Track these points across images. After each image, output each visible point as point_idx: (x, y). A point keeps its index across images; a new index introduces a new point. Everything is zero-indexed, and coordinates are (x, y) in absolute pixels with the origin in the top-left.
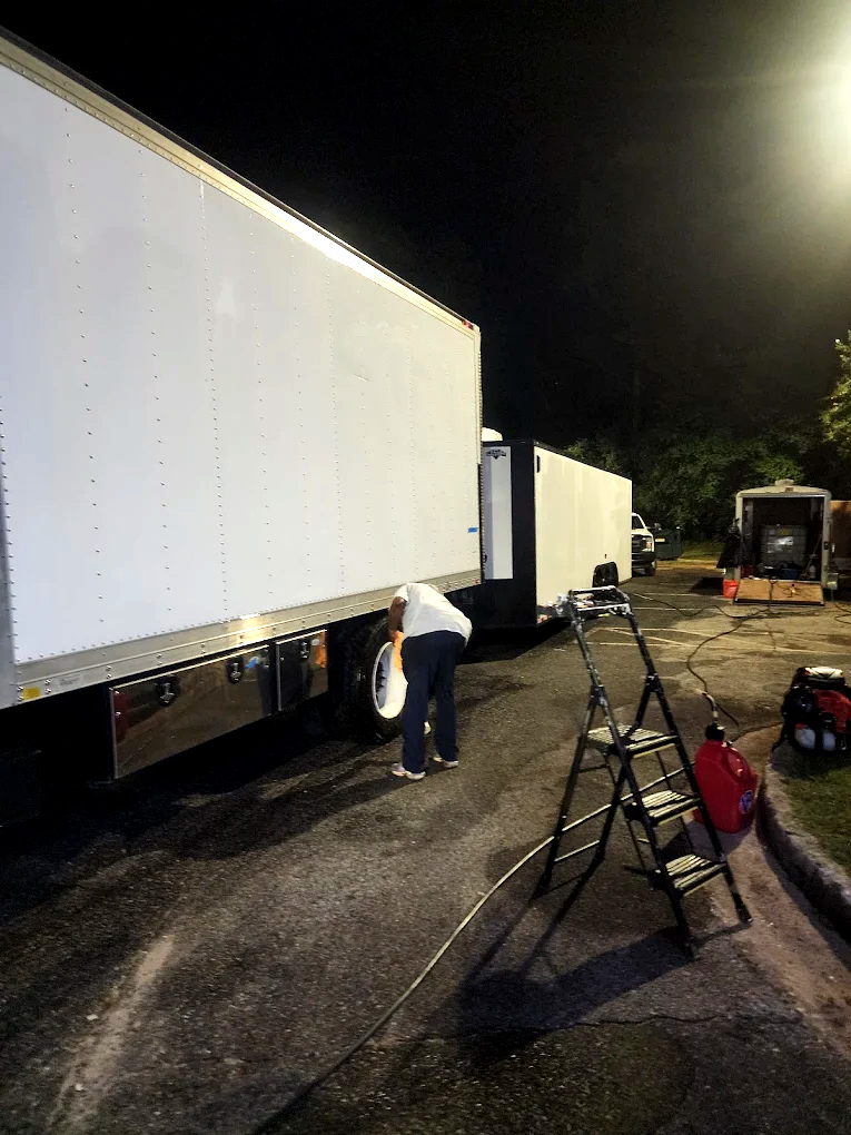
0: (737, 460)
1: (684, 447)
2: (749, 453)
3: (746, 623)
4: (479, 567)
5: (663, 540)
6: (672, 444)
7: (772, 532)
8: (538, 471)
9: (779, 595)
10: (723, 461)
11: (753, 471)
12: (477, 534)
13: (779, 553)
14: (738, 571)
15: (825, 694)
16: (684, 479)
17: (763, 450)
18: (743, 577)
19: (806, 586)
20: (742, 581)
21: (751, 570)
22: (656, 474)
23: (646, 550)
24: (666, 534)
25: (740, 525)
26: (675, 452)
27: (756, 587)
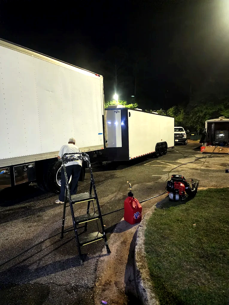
0: (215, 111)
1: (199, 108)
2: (218, 109)
3: (200, 159)
4: (103, 144)
5: (194, 135)
6: (196, 107)
7: (218, 132)
8: (130, 116)
9: (216, 151)
10: (211, 112)
11: (220, 114)
12: (102, 135)
13: (220, 138)
14: (206, 144)
15: (177, 183)
16: (199, 117)
17: (222, 107)
18: (207, 145)
19: (226, 148)
20: (207, 147)
21: (210, 143)
22: (191, 115)
23: (184, 138)
24: (194, 133)
25: (206, 130)
26: (196, 109)
27: (210, 149)
